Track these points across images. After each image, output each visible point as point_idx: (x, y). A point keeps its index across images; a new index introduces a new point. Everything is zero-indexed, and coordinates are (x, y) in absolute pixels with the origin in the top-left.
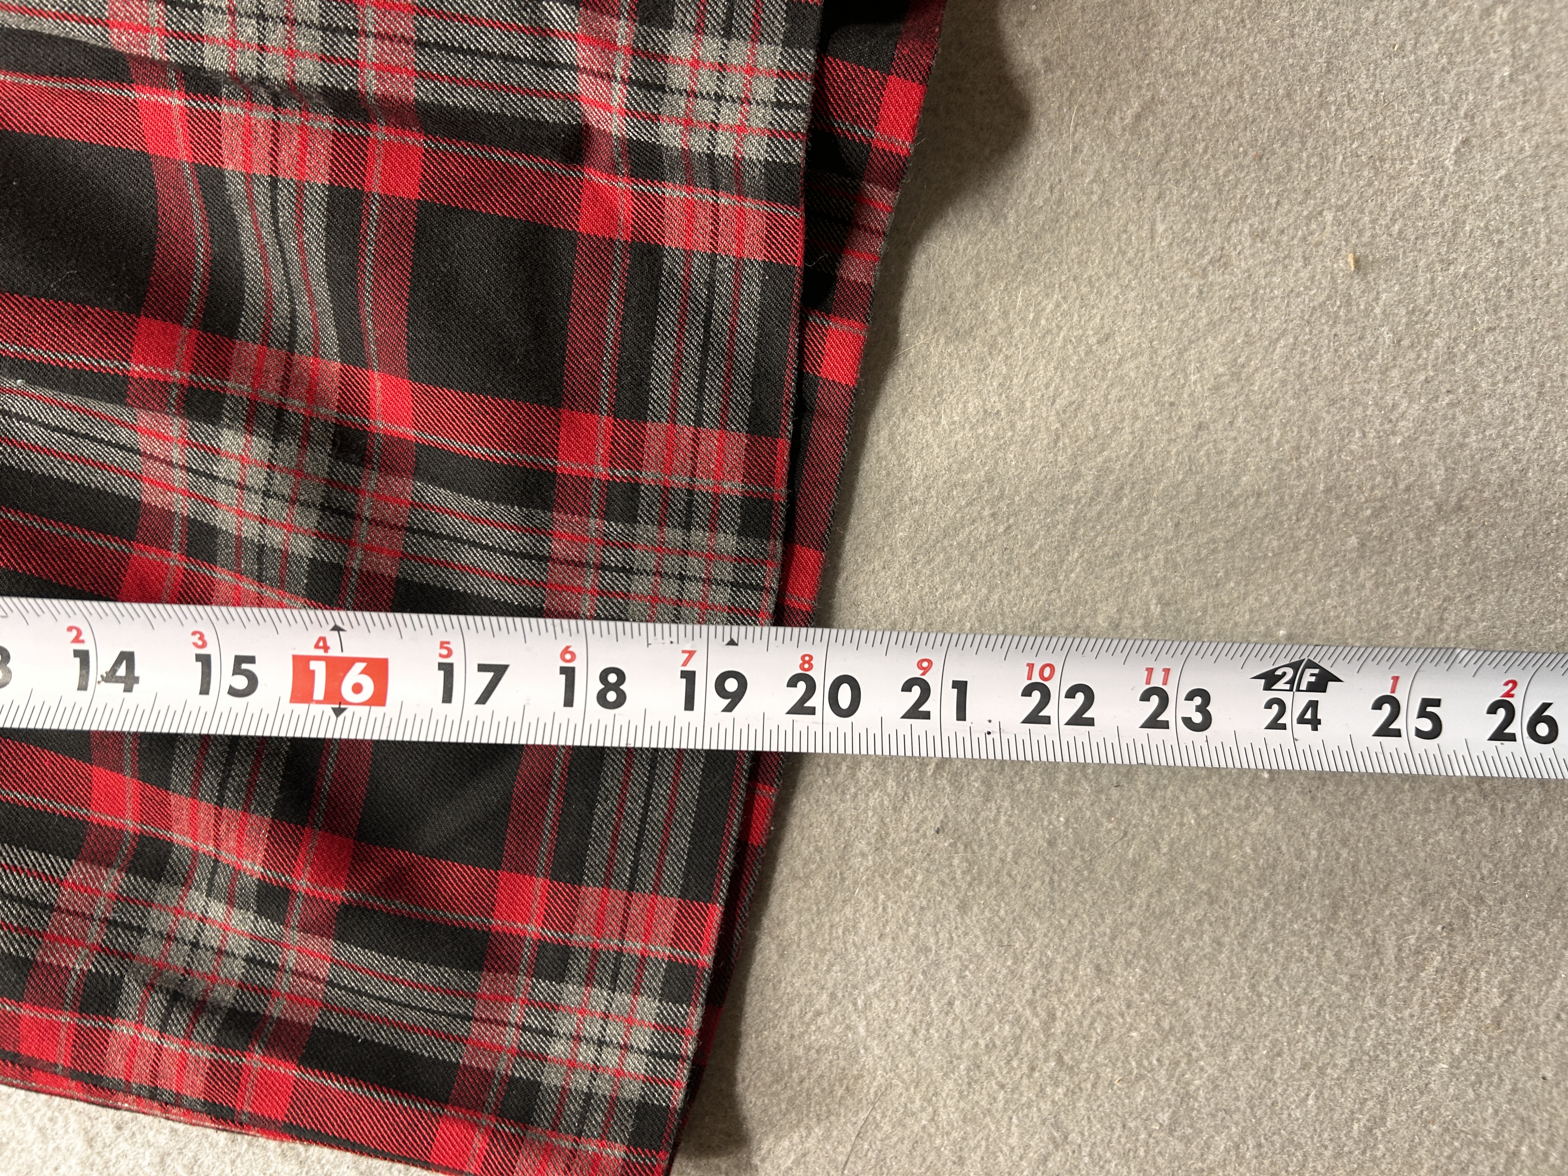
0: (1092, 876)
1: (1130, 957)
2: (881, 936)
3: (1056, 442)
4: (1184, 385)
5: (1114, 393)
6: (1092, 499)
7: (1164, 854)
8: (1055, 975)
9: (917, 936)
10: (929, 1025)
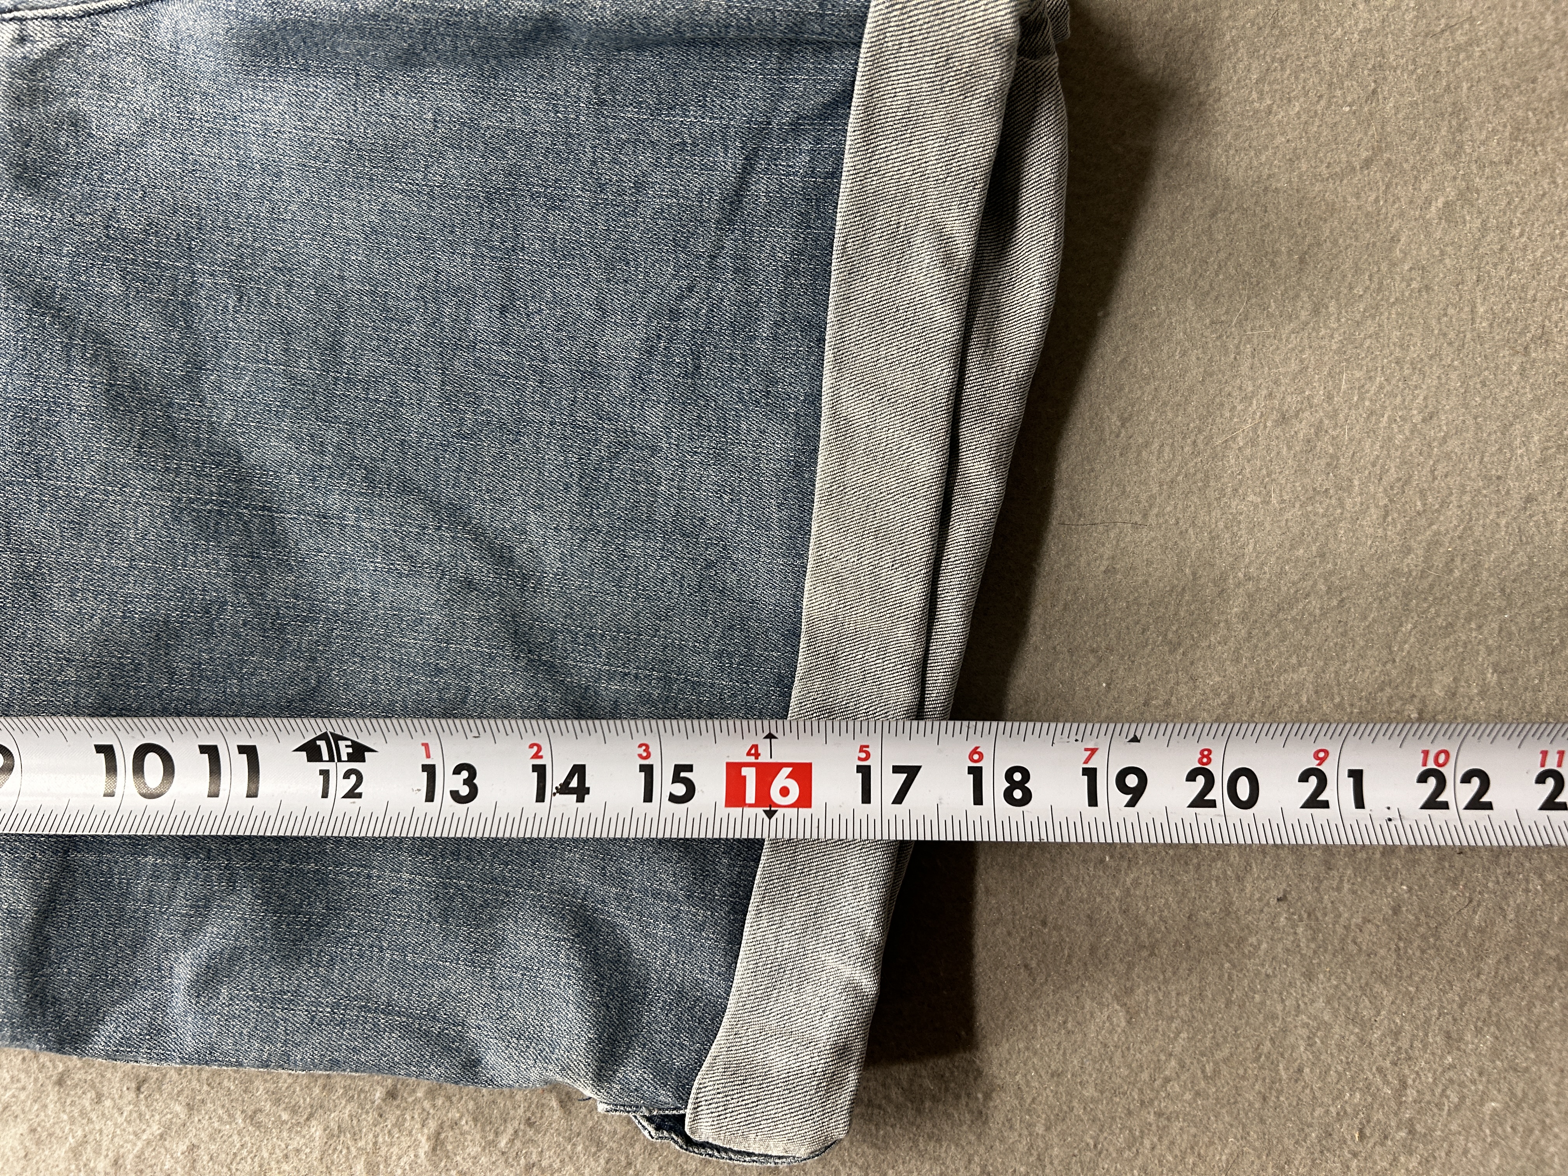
0: (1438, 943)
1: (1480, 1024)
2: (1228, 1004)
3: (1385, 517)
4: (1510, 459)
5: (1441, 469)
6: (1423, 571)
7: (1511, 921)
8: (1404, 1043)
9: (1263, 1003)
10: (1280, 1092)
